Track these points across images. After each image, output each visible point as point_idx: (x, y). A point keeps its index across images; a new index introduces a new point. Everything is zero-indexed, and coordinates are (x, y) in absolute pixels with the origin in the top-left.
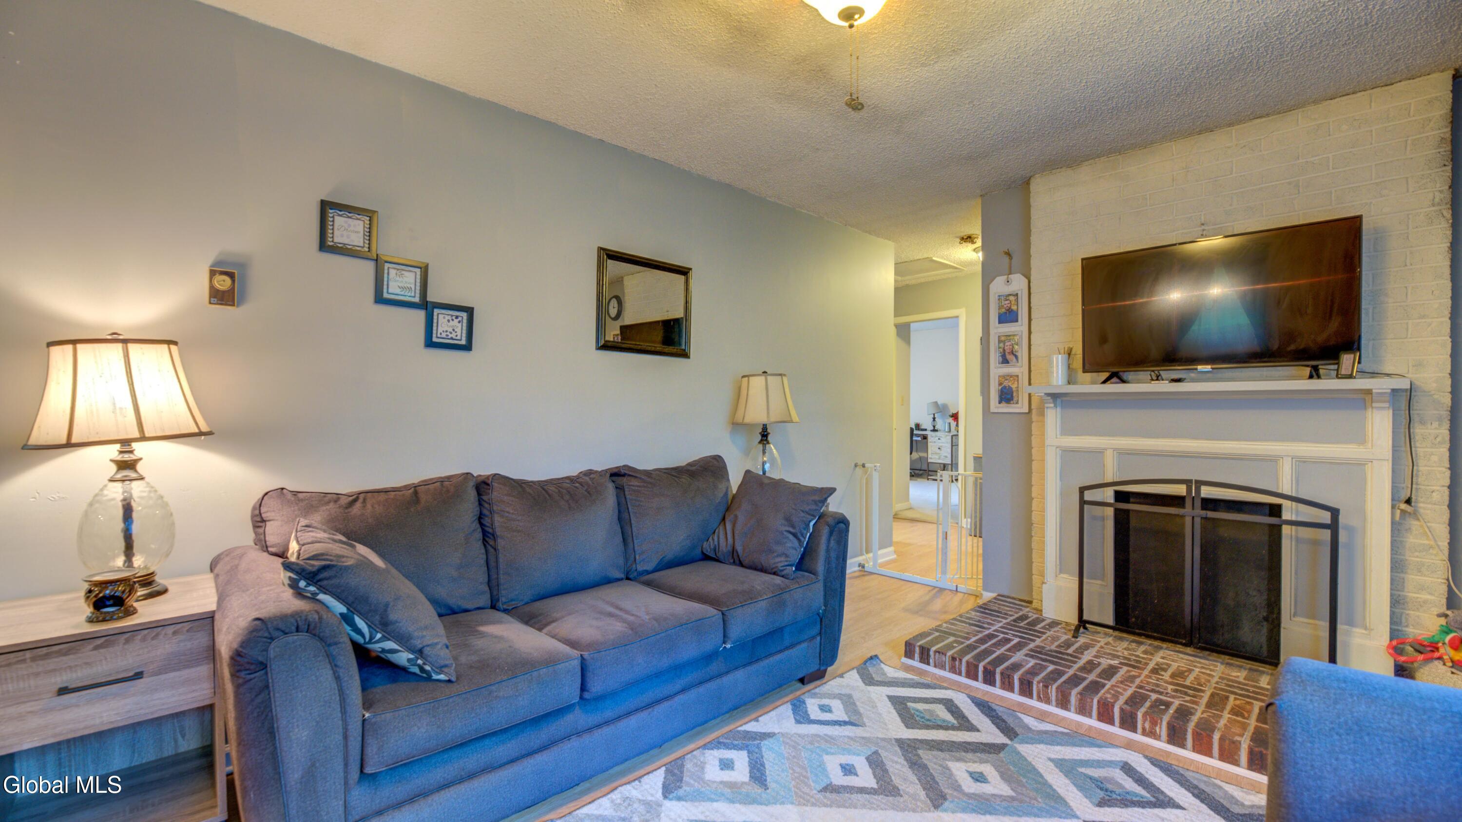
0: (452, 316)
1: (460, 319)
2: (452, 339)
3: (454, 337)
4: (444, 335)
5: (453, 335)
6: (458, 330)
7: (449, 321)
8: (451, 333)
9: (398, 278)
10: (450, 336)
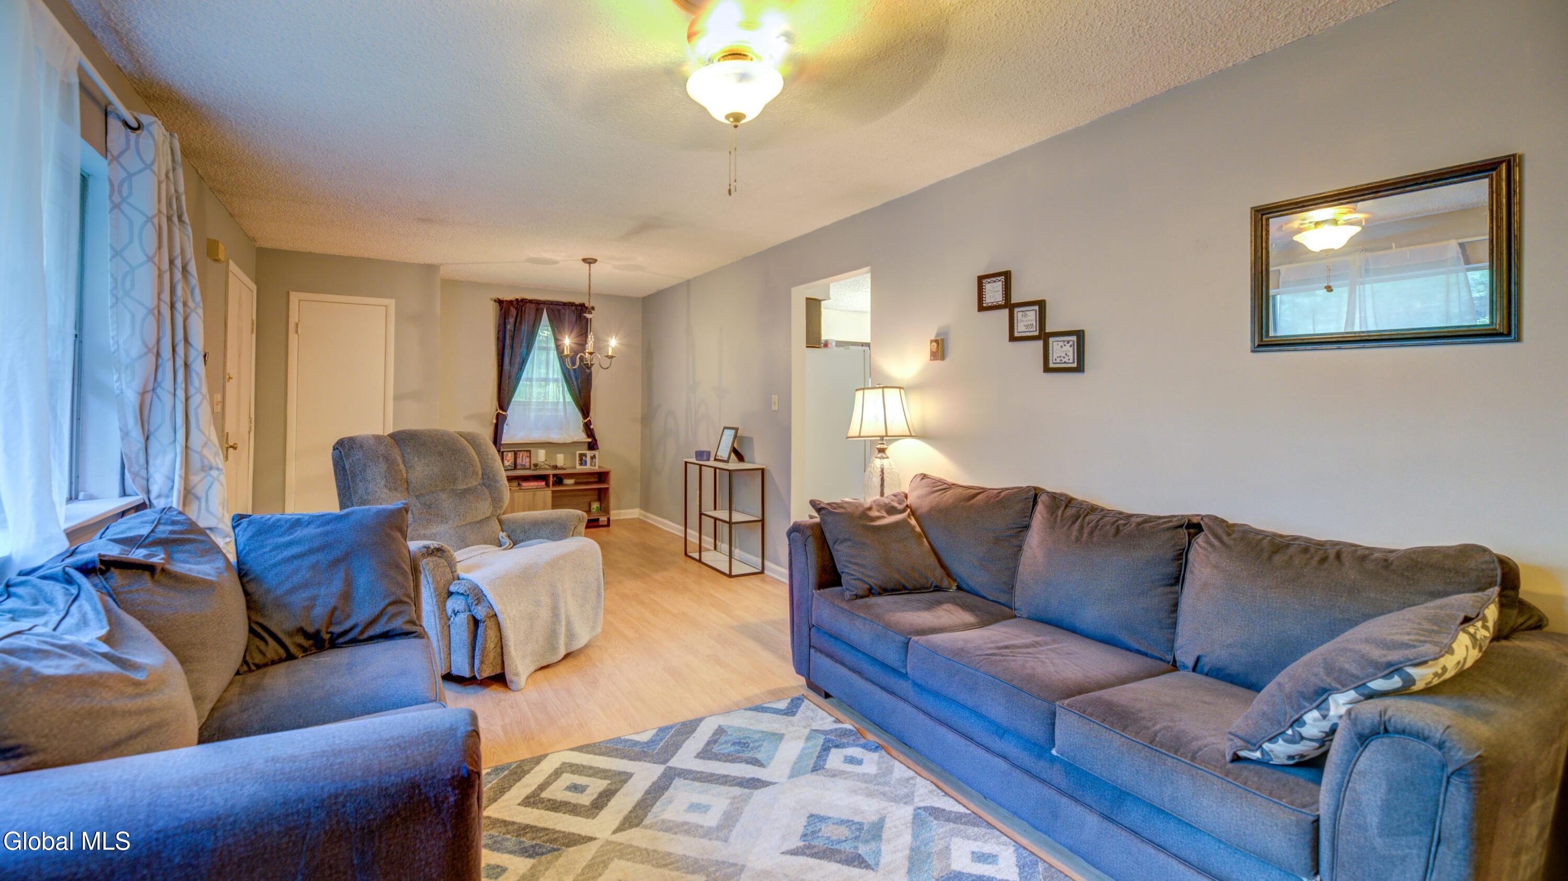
0: (1064, 341)
1: (1071, 343)
2: (1065, 363)
3: (1067, 361)
4: (1058, 361)
5: (1066, 360)
6: (1071, 354)
7: (1062, 347)
8: (1064, 357)
9: (1023, 319)
10: (1064, 360)
